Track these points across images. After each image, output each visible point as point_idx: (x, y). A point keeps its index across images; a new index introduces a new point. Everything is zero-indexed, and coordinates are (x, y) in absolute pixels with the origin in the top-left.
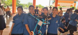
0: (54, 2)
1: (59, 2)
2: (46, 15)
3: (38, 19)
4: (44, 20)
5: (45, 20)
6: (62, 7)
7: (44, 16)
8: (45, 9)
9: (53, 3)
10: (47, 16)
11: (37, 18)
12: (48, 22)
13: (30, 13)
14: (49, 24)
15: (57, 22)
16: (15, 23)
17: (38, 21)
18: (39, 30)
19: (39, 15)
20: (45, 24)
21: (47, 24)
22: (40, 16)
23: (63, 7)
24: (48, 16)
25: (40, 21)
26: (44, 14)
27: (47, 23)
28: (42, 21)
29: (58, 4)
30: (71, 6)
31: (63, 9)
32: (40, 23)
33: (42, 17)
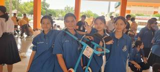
0: (118, 6)
1: (130, 6)
3: (83, 43)
4: (98, 45)
6: (134, 15)
8: (99, 21)
9: (116, 8)
11: (80, 41)
12: (105, 49)
13: (66, 30)
14: (107, 54)
15: (125, 49)
16: (36, 50)
17: (84, 47)
18: (86, 65)
19: (87, 35)
20: (98, 53)
21: (103, 54)
22: (88, 37)
23: (138, 15)
24: (106, 36)
25: (88, 46)
27: (103, 52)
28: (93, 47)
29: (127, 9)
30: (155, 13)
31: (137, 19)
32: (88, 52)
33: (92, 38)
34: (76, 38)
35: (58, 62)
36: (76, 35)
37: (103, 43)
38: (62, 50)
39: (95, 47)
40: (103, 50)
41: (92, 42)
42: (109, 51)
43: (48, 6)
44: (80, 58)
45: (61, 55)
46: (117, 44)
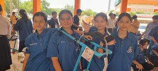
0: (118, 4)
1: (130, 4)
3: (81, 44)
4: (98, 46)
5: (99, 44)
7: (96, 34)
9: (116, 6)
10: (103, 34)
11: (78, 42)
12: (107, 50)
13: (62, 29)
15: (130, 50)
17: (82, 48)
19: (85, 34)
20: (100, 55)
22: (87, 37)
24: (107, 36)
25: (87, 47)
26: (97, 29)
27: (104, 54)
29: (128, 7)
31: (140, 17)
32: (88, 54)
35: (52, 65)
36: (73, 35)
37: (104, 43)
39: (95, 48)
41: (91, 42)
42: (111, 52)
43: (48, 5)
44: (79, 60)
45: (57, 58)
46: (121, 45)
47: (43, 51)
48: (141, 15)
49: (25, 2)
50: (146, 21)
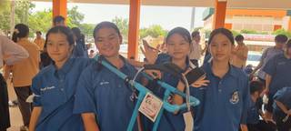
0: (210, 16)
1: (231, 16)
2: (180, 63)
4: (173, 89)
9: (205, 19)
11: (133, 82)
12: (189, 98)
15: (235, 99)
16: (41, 106)
17: (140, 95)
19: (147, 67)
20: (174, 108)
21: (186, 110)
22: (150, 72)
25: (149, 93)
27: (184, 105)
30: (277, 27)
32: (151, 106)
34: (124, 76)
37: (184, 83)
38: (94, 105)
40: (184, 101)
41: (159, 82)
42: (198, 102)
43: (81, 17)
45: (92, 114)
46: (217, 89)
47: (65, 101)
48: (250, 36)
49: (39, 13)
50: (259, 46)
